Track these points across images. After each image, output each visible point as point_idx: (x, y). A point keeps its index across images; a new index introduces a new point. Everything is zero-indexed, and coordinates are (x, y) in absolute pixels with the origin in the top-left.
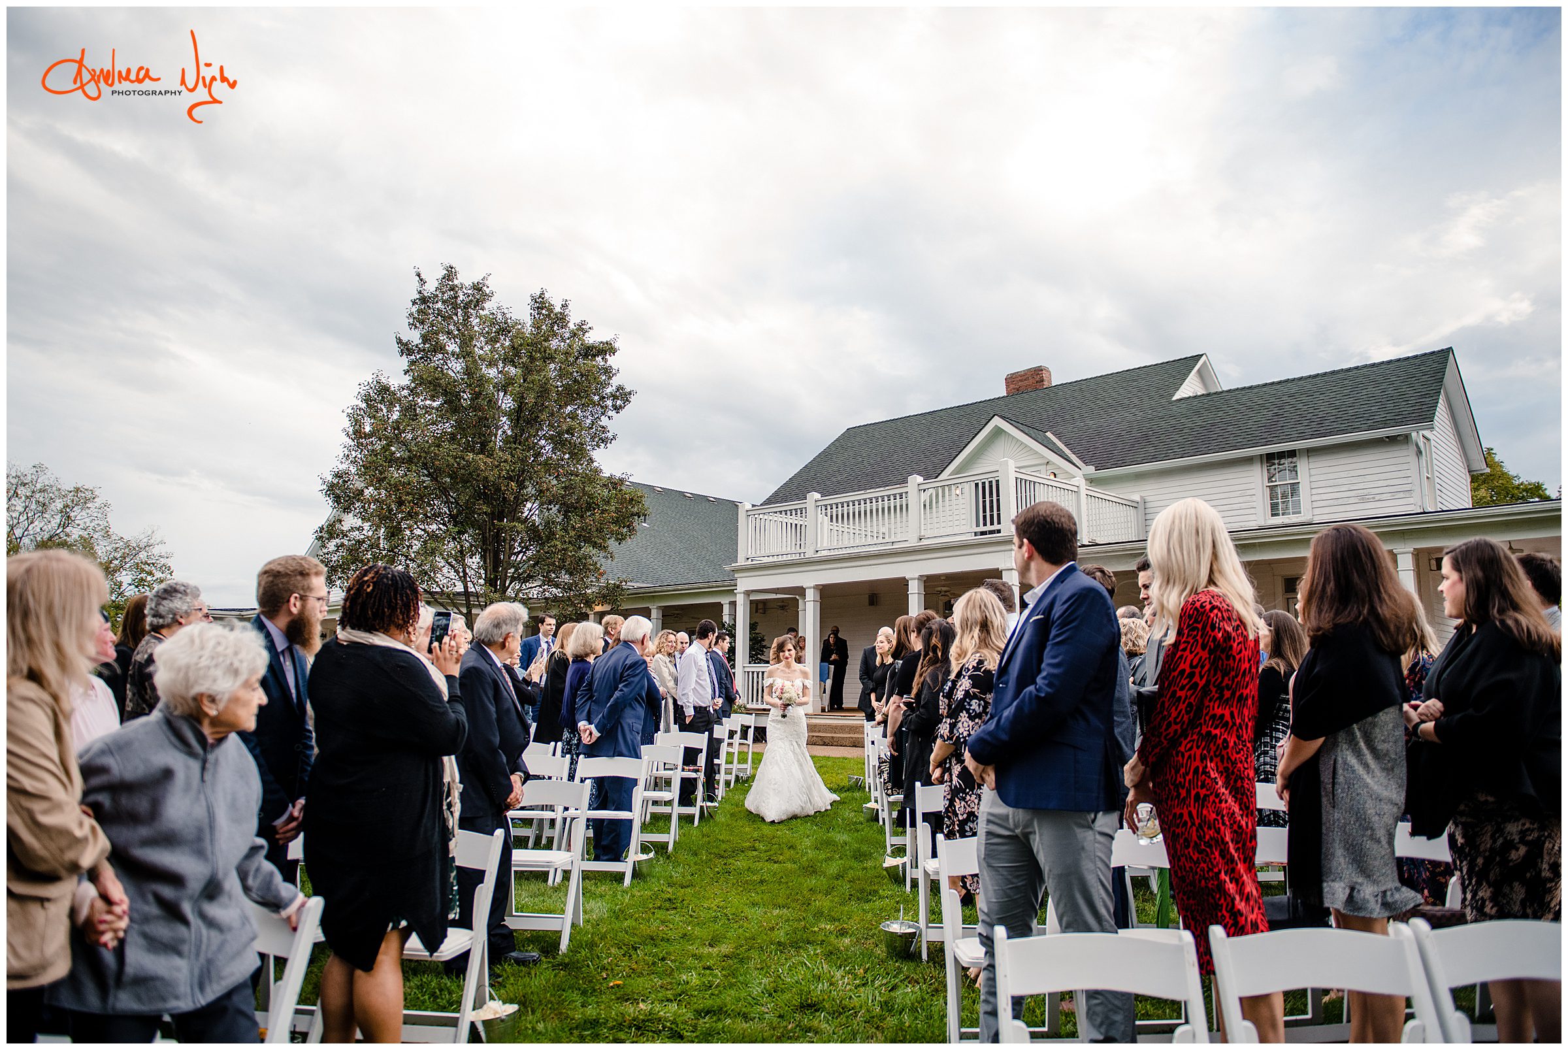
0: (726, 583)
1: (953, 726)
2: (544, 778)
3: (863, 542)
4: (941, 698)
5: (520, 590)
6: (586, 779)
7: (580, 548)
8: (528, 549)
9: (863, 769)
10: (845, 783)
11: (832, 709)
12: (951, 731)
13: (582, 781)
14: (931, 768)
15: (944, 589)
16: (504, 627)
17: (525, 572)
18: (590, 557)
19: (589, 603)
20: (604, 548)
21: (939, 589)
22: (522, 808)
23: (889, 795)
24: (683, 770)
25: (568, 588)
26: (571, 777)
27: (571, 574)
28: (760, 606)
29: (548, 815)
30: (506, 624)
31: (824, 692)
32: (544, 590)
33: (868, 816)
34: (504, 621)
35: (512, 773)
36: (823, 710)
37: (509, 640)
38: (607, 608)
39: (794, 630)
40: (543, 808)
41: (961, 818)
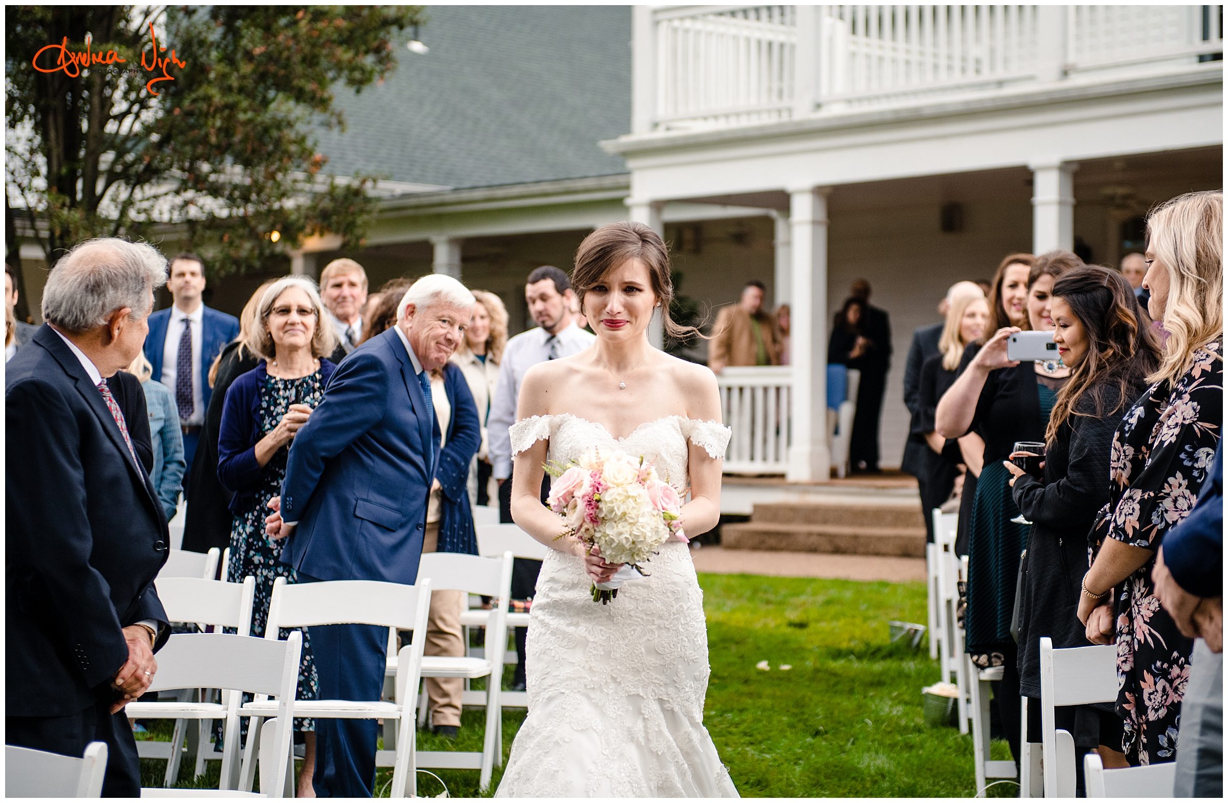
0: (607, 182)
1: (1148, 508)
2: (196, 629)
3: (929, 80)
4: (1115, 443)
5: (129, 203)
6: (289, 630)
7: (265, 103)
8: (144, 105)
9: (924, 608)
10: (883, 639)
11: (854, 471)
12: (1145, 518)
13: (284, 633)
14: (1082, 606)
15: (1121, 191)
16: (111, 293)
17: (138, 160)
18: (290, 125)
19: (291, 232)
20: (320, 102)
21: (1109, 191)
22: (152, 697)
23: (982, 667)
24: (512, 609)
25: (244, 195)
26: (258, 626)
27: (247, 164)
28: (688, 235)
29: (206, 711)
30: (115, 287)
31: (836, 432)
32: (186, 203)
33: (935, 715)
34: (110, 280)
35: (129, 621)
36: (834, 474)
37: (122, 323)
38: (331, 242)
39: (766, 286)
40: (195, 695)
41: (1152, 716)
